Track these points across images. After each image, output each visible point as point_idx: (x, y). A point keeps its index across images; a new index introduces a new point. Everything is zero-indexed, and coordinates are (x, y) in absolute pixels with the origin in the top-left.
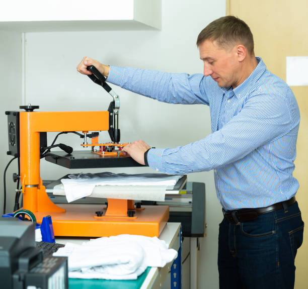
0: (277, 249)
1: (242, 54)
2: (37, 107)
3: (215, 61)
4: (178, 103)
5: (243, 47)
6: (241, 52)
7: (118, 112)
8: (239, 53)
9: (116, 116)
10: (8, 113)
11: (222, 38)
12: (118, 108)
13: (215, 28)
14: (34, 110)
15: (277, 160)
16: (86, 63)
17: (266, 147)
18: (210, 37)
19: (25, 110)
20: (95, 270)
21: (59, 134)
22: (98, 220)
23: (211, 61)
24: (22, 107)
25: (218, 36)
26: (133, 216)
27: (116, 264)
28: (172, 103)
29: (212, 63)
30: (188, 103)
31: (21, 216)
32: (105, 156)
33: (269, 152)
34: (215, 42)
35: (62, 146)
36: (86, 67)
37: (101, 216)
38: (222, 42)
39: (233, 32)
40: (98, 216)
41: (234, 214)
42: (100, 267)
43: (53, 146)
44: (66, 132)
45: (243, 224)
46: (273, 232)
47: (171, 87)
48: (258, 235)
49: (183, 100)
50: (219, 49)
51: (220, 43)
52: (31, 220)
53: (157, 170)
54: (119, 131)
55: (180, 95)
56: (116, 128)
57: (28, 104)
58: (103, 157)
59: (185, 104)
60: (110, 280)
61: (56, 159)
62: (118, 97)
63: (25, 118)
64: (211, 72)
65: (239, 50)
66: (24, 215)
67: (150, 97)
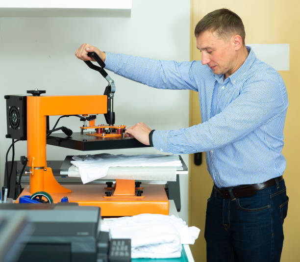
0: (272, 222)
1: (238, 43)
2: (44, 92)
3: (214, 50)
4: (168, 89)
5: (240, 36)
6: (237, 41)
7: (113, 96)
8: (236, 42)
9: (111, 99)
10: (7, 97)
11: (221, 29)
12: (114, 92)
13: (213, 20)
14: (41, 95)
15: (270, 139)
16: (88, 49)
17: (261, 128)
18: (210, 28)
19: (32, 95)
20: (139, 250)
21: (61, 117)
22: (108, 200)
23: (210, 50)
24: (28, 92)
25: (217, 27)
26: (140, 195)
27: (160, 244)
28: (162, 88)
29: (210, 53)
30: (176, 88)
31: (38, 198)
32: (106, 138)
33: (264, 132)
34: (215, 33)
35: (64, 129)
36: (87, 53)
37: (110, 196)
38: (222, 33)
39: (230, 23)
40: (107, 196)
41: (230, 191)
42: (143, 247)
43: (54, 130)
44: (68, 116)
45: (238, 199)
46: (268, 206)
47: (162, 74)
48: (256, 209)
49: (173, 85)
50: (218, 39)
51: (220, 34)
52: (48, 202)
53: (162, 150)
54: (114, 114)
55: (171, 81)
56: (111, 111)
57: (36, 88)
58: (104, 139)
59: (173, 89)
60: (155, 259)
61: (59, 142)
62: (113, 82)
63: (32, 102)
64: (208, 61)
65: (236, 40)
66: (40, 197)
67: (141, 82)
